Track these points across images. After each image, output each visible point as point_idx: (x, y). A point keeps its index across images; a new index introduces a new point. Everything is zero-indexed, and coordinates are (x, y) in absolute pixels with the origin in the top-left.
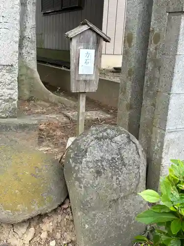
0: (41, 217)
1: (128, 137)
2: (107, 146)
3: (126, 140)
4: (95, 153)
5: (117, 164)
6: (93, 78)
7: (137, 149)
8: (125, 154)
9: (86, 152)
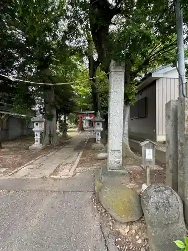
0: (132, 222)
1: (171, 191)
2: (161, 195)
3: (170, 193)
4: (155, 198)
5: (167, 205)
6: (152, 160)
7: (177, 198)
8: (170, 201)
9: (151, 197)
